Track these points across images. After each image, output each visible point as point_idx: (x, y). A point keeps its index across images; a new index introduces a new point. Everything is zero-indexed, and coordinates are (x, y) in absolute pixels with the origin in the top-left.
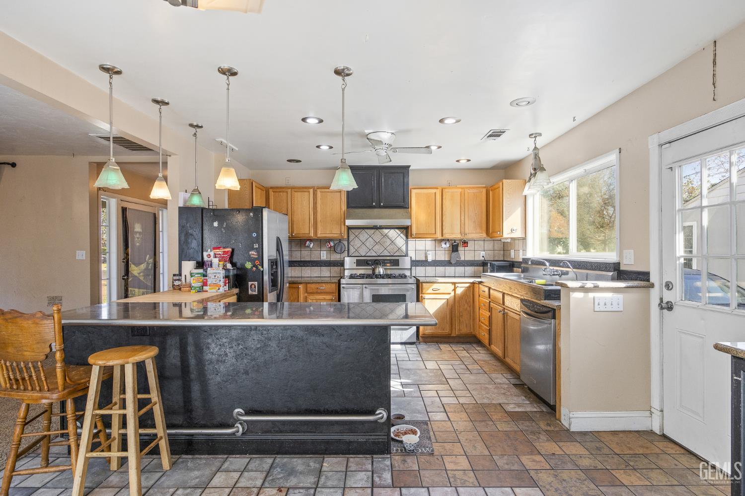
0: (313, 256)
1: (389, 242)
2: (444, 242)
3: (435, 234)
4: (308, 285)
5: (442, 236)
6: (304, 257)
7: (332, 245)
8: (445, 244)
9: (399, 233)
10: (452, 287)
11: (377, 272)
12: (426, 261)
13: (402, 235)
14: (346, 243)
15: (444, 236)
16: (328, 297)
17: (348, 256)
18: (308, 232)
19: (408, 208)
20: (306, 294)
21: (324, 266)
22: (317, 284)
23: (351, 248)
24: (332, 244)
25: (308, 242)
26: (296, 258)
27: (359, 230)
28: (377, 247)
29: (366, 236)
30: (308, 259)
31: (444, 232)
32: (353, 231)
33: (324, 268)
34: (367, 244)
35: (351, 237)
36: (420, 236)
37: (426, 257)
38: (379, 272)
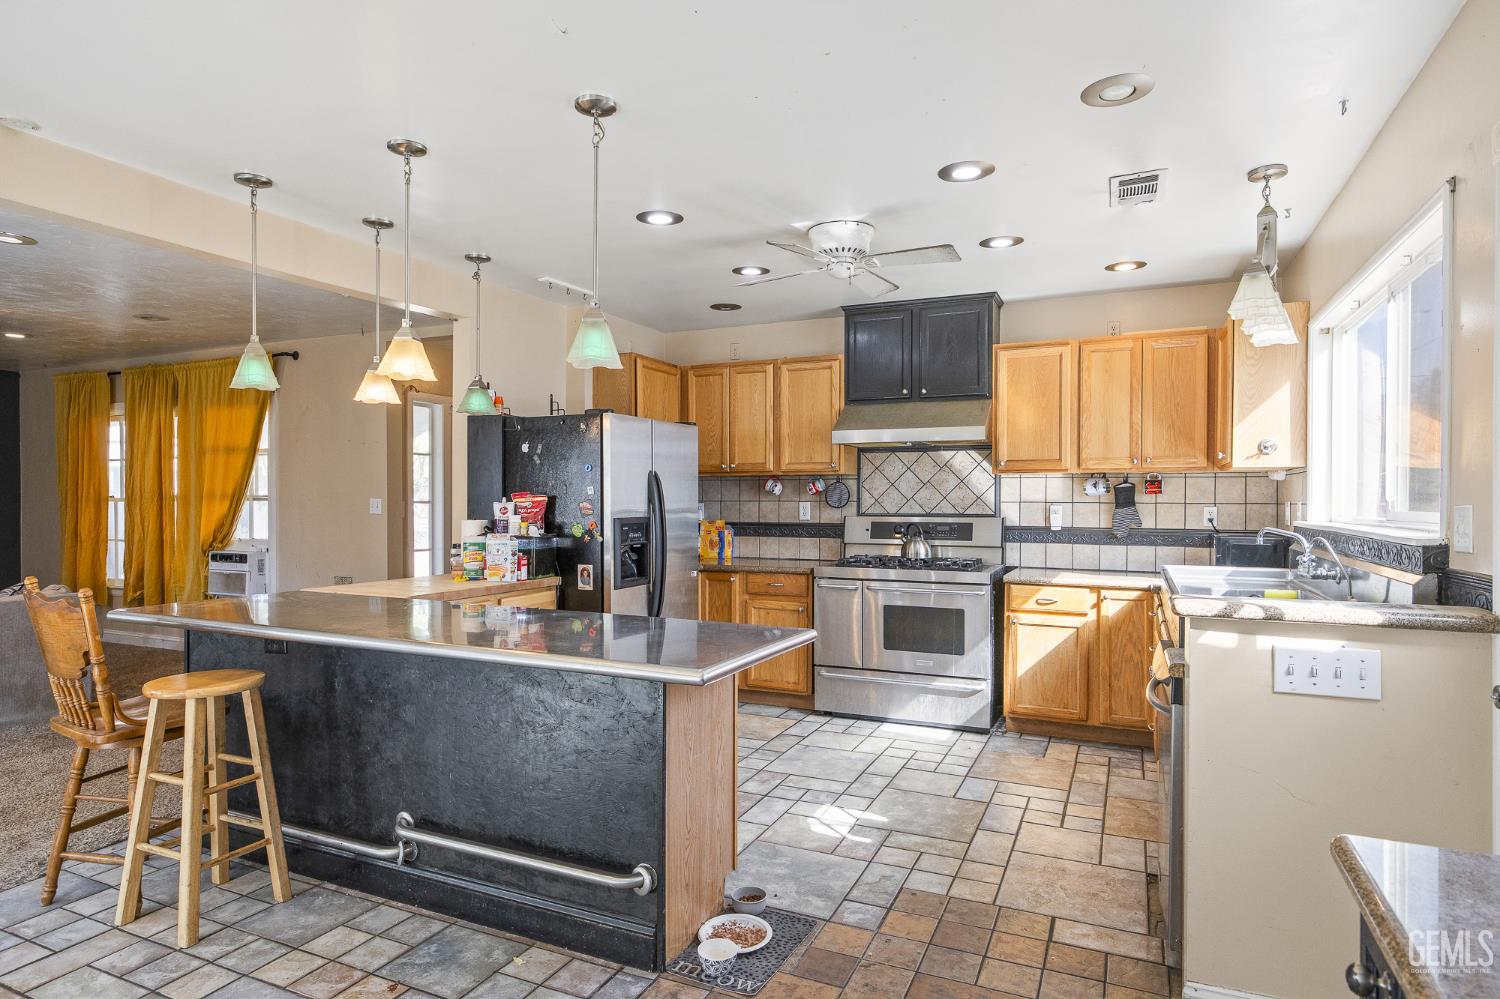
0: (783, 513)
1: (953, 482)
2: (1093, 481)
3: (1060, 459)
4: (751, 577)
5: (1079, 465)
6: (765, 516)
7: (821, 489)
8: (1095, 485)
9: (979, 458)
10: (1092, 598)
11: (911, 553)
12: (1047, 529)
13: (985, 464)
14: (852, 484)
15: (1084, 466)
16: (791, 605)
17: (859, 514)
18: (763, 461)
19: (991, 398)
20: (747, 597)
21: (806, 537)
22: (768, 576)
23: (865, 496)
24: (820, 486)
25: (770, 483)
26: (749, 516)
27: (884, 455)
28: (924, 493)
29: (900, 467)
30: (773, 519)
31: (1084, 455)
32: (869, 455)
33: (806, 541)
34: (903, 485)
35: (866, 470)
36: (1019, 466)
37: (1047, 519)
38: (917, 554)
